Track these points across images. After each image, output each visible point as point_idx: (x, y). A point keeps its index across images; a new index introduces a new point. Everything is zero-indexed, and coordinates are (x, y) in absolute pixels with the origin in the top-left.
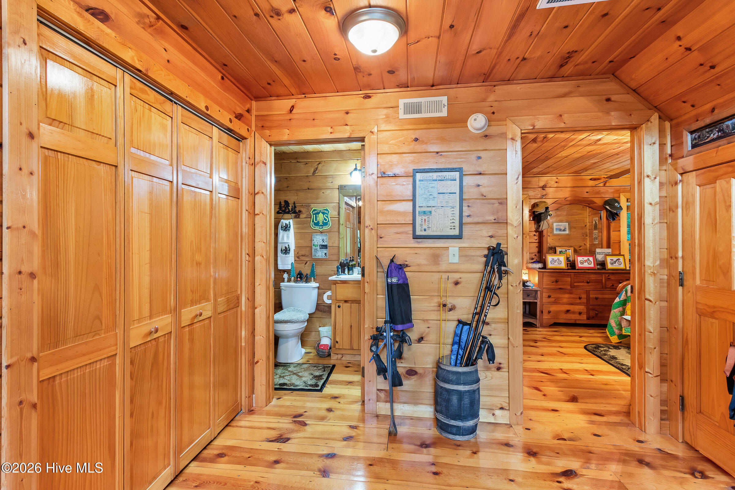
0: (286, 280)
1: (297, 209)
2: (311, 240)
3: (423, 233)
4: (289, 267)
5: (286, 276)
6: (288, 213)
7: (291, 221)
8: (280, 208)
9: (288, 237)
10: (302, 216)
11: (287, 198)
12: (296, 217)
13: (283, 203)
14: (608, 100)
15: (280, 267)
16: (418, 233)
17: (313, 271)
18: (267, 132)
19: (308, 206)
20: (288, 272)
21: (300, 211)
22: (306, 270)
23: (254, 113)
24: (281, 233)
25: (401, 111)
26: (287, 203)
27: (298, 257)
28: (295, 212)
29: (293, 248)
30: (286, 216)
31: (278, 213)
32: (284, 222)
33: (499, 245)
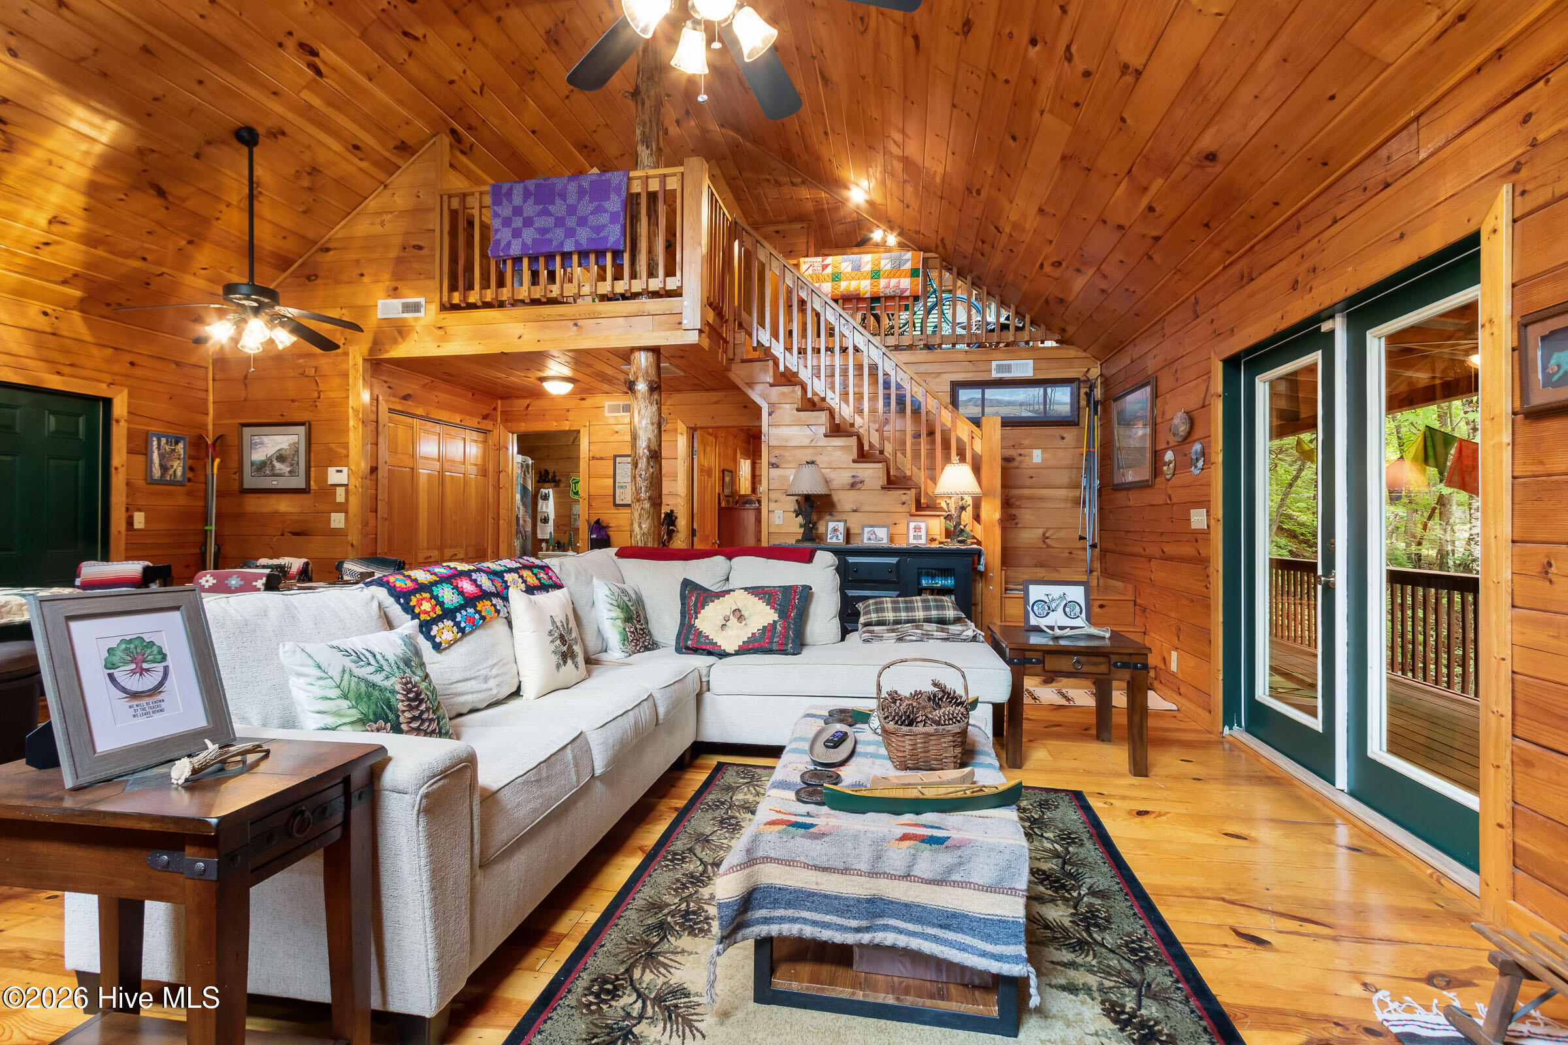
0: (544, 549)
1: (557, 479)
2: (571, 509)
3: (621, 502)
4: (548, 537)
5: (544, 545)
6: (548, 482)
7: (551, 490)
8: (541, 476)
9: (547, 506)
10: (562, 485)
11: (546, 468)
12: (555, 486)
13: (543, 473)
14: (745, 407)
15: (540, 536)
16: (618, 502)
17: (570, 540)
18: (509, 424)
19: (568, 476)
20: (547, 541)
21: (560, 480)
22: (564, 540)
23: (499, 409)
24: (540, 502)
25: (606, 411)
26: (547, 472)
27: (557, 526)
28: (554, 481)
29: (552, 517)
30: (546, 485)
31: (538, 482)
32: (544, 491)
33: (672, 511)
